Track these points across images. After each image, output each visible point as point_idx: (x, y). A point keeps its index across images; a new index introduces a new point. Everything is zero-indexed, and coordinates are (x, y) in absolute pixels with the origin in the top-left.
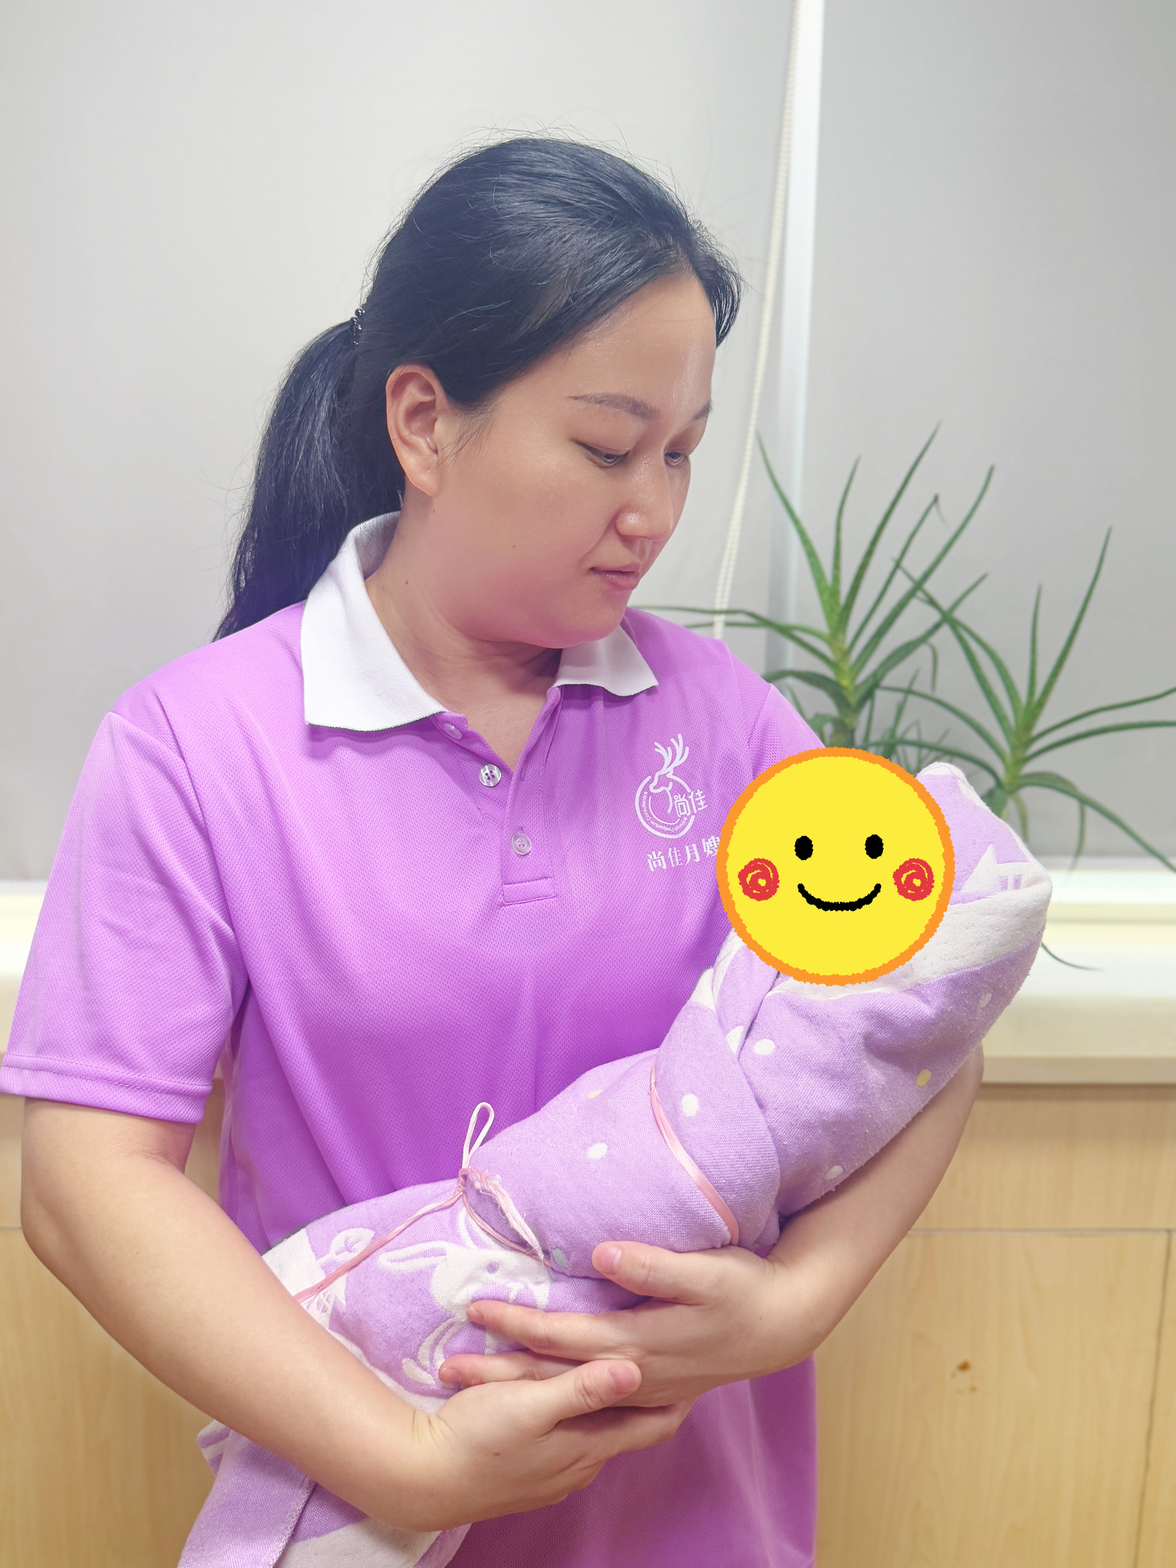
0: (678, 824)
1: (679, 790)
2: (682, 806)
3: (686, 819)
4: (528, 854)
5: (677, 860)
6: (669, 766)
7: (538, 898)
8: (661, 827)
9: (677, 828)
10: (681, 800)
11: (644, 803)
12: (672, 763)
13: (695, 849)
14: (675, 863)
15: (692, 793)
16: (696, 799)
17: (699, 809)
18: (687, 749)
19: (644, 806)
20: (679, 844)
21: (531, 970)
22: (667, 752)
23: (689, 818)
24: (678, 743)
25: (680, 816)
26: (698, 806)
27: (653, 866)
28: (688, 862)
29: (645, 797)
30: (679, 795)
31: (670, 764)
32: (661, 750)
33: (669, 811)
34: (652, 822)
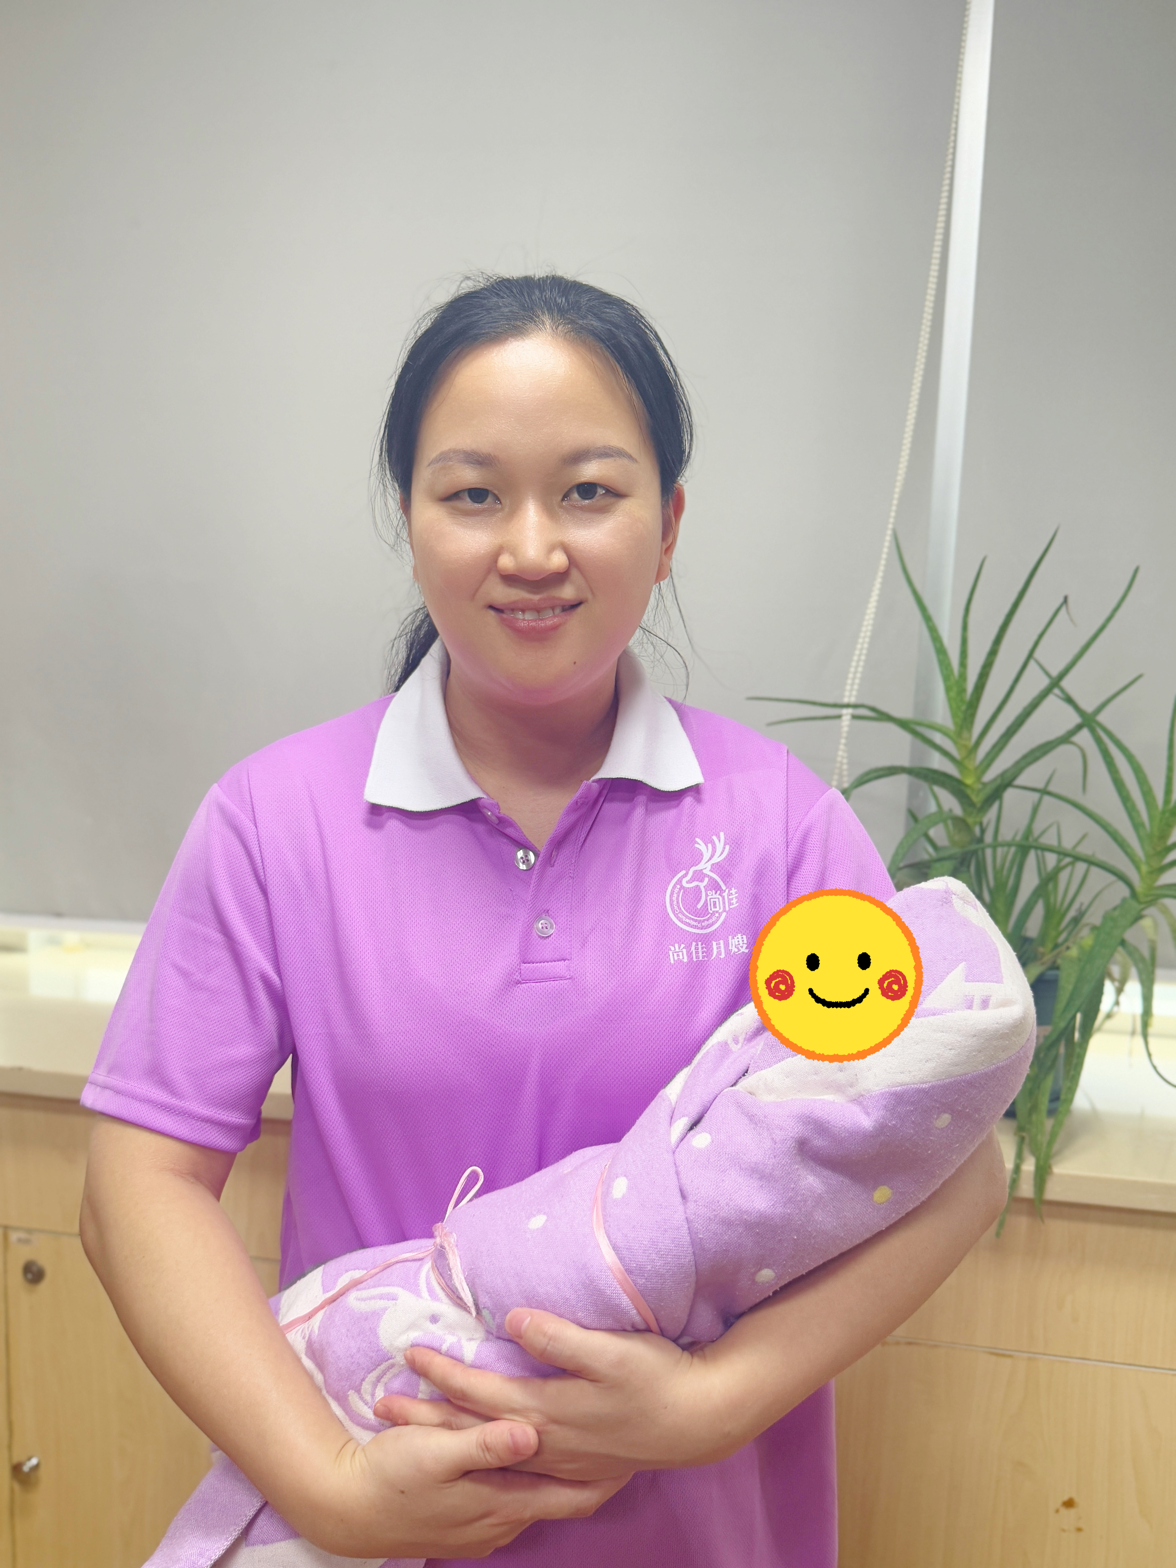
0: (708, 920)
1: (714, 886)
2: (715, 903)
3: (717, 915)
4: (550, 936)
5: (700, 954)
6: (707, 862)
7: (554, 979)
8: (688, 921)
9: (706, 923)
10: (714, 896)
11: (675, 895)
12: (710, 859)
13: (722, 945)
14: (697, 957)
15: (727, 891)
16: (730, 897)
17: (731, 907)
18: (727, 847)
19: (674, 899)
20: (706, 940)
21: (539, 1046)
22: (707, 849)
23: (720, 915)
24: (719, 841)
25: (711, 912)
26: (730, 904)
27: (674, 959)
28: (713, 958)
29: (676, 890)
30: (714, 891)
31: (708, 861)
32: (701, 845)
33: (699, 906)
34: (680, 915)
